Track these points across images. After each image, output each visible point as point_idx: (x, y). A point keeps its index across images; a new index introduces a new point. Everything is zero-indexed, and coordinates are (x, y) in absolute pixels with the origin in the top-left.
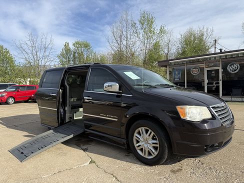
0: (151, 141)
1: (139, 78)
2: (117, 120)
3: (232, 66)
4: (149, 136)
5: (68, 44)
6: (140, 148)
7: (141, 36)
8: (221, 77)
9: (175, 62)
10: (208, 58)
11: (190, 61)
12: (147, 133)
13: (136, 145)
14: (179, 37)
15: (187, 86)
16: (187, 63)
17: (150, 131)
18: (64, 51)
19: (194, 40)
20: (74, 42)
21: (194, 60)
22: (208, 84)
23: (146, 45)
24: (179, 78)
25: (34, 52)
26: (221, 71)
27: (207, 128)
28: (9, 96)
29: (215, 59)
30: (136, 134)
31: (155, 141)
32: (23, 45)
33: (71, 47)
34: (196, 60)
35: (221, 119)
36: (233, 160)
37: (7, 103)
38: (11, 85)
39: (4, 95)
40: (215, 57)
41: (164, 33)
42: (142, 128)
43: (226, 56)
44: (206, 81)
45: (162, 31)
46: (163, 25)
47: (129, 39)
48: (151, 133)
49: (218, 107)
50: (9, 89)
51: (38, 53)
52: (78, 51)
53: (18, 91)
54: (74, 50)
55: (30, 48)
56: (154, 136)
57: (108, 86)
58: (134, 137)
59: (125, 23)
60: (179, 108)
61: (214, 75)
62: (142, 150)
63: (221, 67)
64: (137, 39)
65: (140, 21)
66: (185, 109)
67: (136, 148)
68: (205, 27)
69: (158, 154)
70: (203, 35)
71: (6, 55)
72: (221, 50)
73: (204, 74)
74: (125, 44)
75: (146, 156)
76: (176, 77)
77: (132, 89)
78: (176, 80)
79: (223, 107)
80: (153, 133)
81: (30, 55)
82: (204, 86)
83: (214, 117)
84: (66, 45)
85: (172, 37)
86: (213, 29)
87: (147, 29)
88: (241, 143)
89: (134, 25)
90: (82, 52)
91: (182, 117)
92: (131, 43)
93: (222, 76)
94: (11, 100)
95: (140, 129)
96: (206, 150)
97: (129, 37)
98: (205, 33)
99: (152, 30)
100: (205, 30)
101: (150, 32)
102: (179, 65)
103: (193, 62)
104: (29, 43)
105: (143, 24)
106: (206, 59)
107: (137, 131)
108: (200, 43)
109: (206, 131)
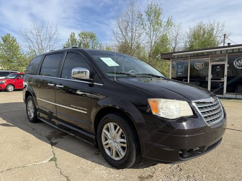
0: (119, 140)
1: (118, 65)
2: (86, 112)
3: (239, 61)
4: (117, 133)
5: (74, 34)
6: (108, 146)
7: (147, 27)
8: (226, 73)
9: (178, 55)
10: (213, 52)
11: (194, 54)
12: (115, 129)
13: (104, 143)
14: (188, 31)
15: (190, 81)
16: (191, 56)
17: (118, 127)
18: (70, 41)
19: (204, 34)
20: (80, 33)
21: (198, 53)
22: (212, 79)
23: (152, 37)
24: (182, 72)
25: (39, 41)
26: (226, 66)
27: (186, 128)
28: (8, 83)
29: (221, 53)
30: (104, 131)
31: (123, 140)
32: (28, 34)
33: (77, 37)
34: (201, 53)
35: (206, 117)
36: (219, 168)
37: (6, 90)
38: (12, 72)
39: (4, 82)
40: (221, 51)
41: (171, 26)
42: (111, 123)
43: (233, 50)
44: (210, 76)
45: (169, 23)
46: (170, 17)
47: (134, 31)
48: (119, 130)
49: (203, 103)
50: (9, 77)
51: (43, 42)
52: (83, 42)
53: (18, 79)
54: (79, 41)
55: (36, 37)
56: (122, 134)
57: (79, 72)
58: (103, 133)
59: (131, 14)
60: (151, 101)
61: (219, 70)
62: (109, 149)
63: (227, 62)
64: (143, 30)
65: (147, 13)
66: (158, 103)
67: (104, 146)
68: (216, 22)
69: (125, 156)
70: (213, 29)
71: (13, 43)
72: (229, 44)
73: (208, 69)
74: (131, 36)
75: (114, 157)
76: (179, 71)
77: (104, 77)
78: (179, 74)
79: (211, 103)
80: (121, 130)
81: (35, 44)
82: (208, 82)
83: (195, 115)
84: (72, 36)
85: (180, 31)
86: (224, 24)
87: (153, 21)
88: (234, 147)
89: (140, 16)
90: (88, 43)
91: (154, 113)
92: (137, 35)
93: (228, 72)
94: (11, 88)
95: (108, 124)
96: (181, 155)
97: (134, 29)
98: (216, 28)
99: (159, 22)
100: (216, 25)
101: (157, 24)
102: (183, 59)
103: (198, 56)
104: (34, 32)
105: (149, 16)
106: (211, 52)
107: (105, 127)
108: (210, 37)
109: (183, 132)
